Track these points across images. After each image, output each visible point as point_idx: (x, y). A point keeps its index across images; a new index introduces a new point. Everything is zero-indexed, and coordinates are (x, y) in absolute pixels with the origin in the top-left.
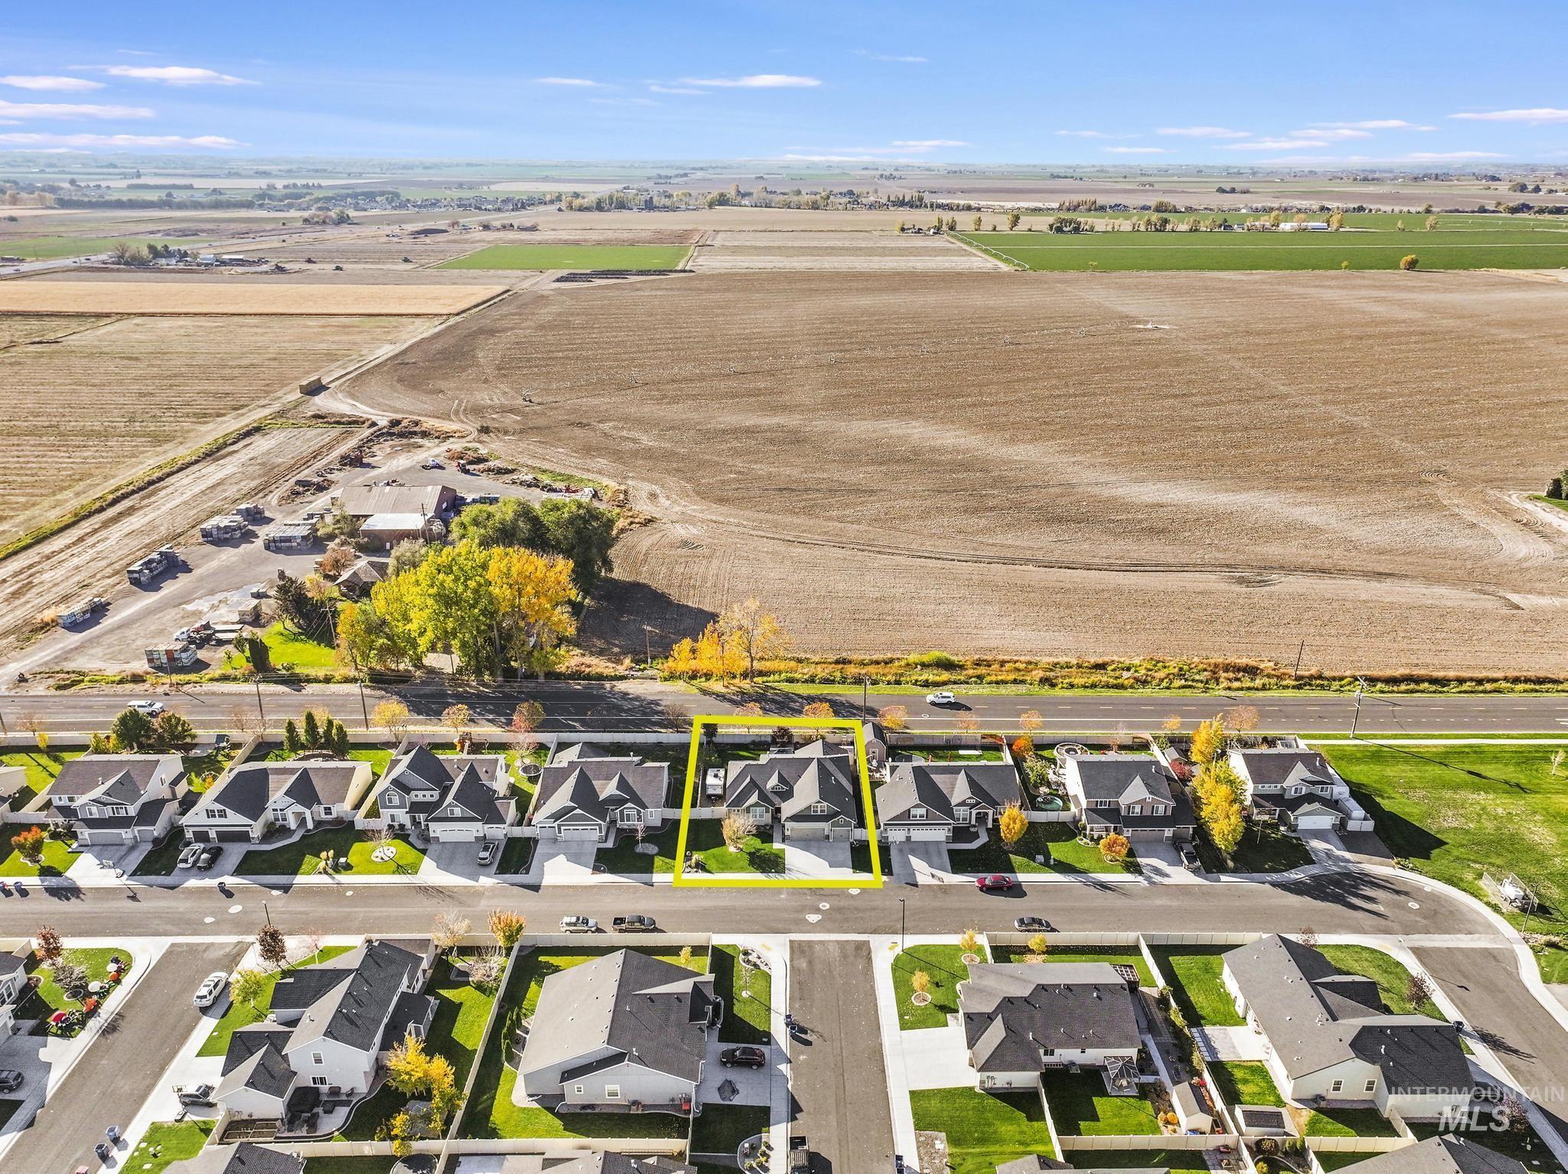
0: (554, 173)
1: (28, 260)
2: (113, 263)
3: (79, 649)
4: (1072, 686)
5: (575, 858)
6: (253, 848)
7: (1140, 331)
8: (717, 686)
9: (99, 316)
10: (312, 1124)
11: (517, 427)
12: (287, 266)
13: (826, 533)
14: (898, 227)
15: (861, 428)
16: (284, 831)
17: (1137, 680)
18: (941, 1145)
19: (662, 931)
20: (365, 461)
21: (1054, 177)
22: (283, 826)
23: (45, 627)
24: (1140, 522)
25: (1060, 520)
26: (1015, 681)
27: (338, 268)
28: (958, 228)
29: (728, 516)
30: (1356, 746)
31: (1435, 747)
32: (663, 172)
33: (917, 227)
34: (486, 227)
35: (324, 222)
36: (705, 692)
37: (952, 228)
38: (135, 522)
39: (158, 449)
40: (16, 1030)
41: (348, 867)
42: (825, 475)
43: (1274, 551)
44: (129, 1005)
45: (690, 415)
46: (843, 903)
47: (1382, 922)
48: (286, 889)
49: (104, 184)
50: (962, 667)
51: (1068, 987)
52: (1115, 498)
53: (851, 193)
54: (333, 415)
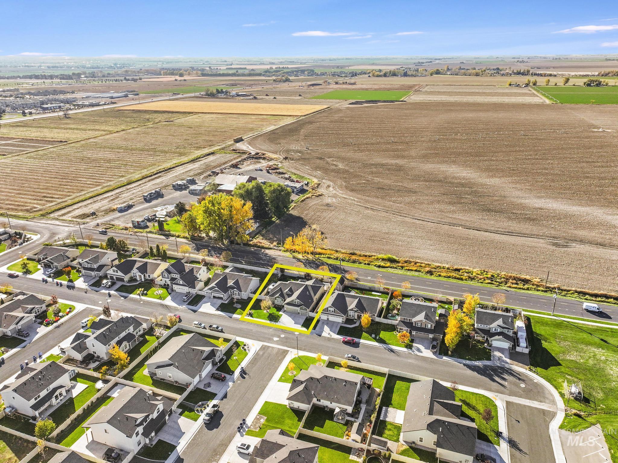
0: (377, 62)
1: (181, 94)
2: (205, 95)
3: (117, 218)
4: (440, 276)
5: (213, 305)
6: (125, 284)
7: (594, 132)
8: (300, 256)
9: (189, 113)
10: (87, 365)
11: (298, 158)
12: (258, 97)
13: (385, 206)
14: (508, 83)
15: (429, 167)
16: (136, 280)
17: (469, 277)
18: (262, 421)
19: (224, 333)
20: (238, 166)
21: (607, 60)
22: (136, 279)
23: (114, 210)
24: (526, 215)
25: (489, 210)
26: (416, 271)
27: (275, 98)
28: (538, 84)
29: (351, 196)
30: (551, 319)
31: (592, 326)
32: (421, 61)
33: (517, 84)
34: (337, 83)
35: (280, 81)
36: (294, 257)
37: (535, 84)
38: (158, 181)
39: (179, 158)
40: (35, 321)
41: (146, 294)
42: (401, 184)
43: (582, 233)
44: (66, 322)
45: (364, 157)
46: (290, 336)
47: (502, 388)
48: (126, 297)
49: (219, 68)
50: (398, 262)
51: (335, 379)
52: (521, 204)
53: (498, 69)
54: (239, 150)
